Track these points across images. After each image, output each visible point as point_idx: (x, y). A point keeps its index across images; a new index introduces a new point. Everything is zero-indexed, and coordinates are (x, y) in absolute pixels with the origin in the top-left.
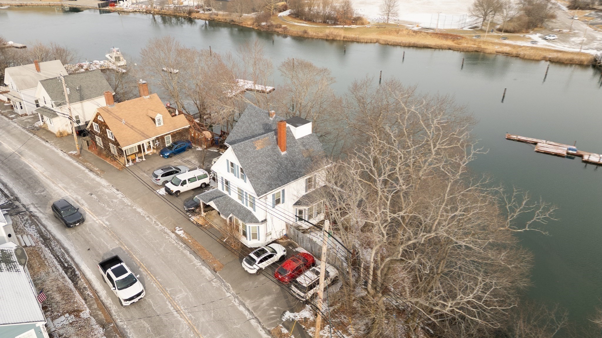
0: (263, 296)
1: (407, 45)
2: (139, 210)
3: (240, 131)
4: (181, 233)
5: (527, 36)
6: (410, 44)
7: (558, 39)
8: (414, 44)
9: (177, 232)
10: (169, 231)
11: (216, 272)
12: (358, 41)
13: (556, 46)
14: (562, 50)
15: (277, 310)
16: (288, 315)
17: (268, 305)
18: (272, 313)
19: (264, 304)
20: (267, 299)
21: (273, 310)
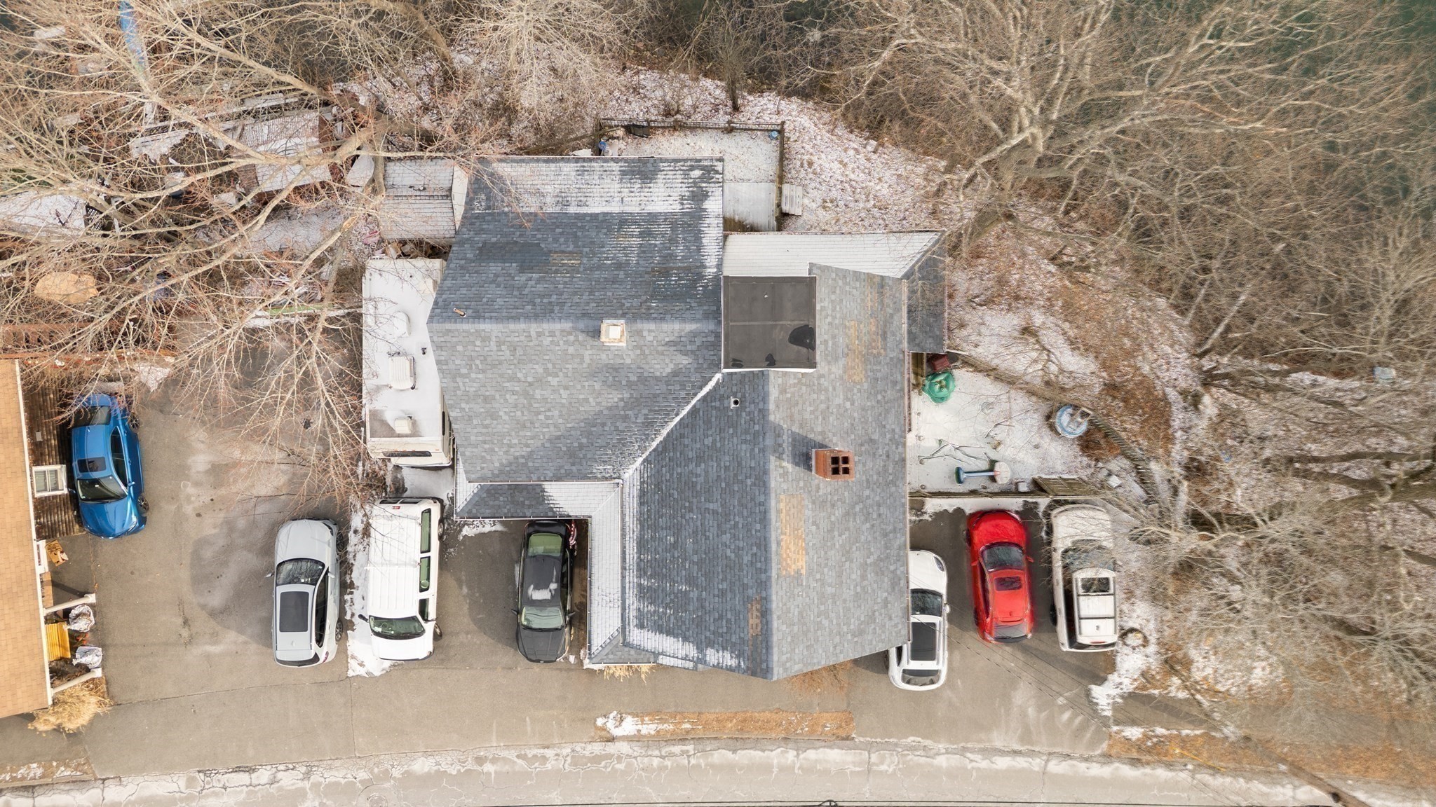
0: (1007, 699)
2: (421, 765)
4: (630, 726)
9: (615, 731)
10: (597, 747)
11: (848, 738)
15: (1072, 704)
16: (1104, 695)
17: (1040, 709)
18: (1066, 716)
19: (1031, 711)
20: (1023, 697)
21: (1063, 709)
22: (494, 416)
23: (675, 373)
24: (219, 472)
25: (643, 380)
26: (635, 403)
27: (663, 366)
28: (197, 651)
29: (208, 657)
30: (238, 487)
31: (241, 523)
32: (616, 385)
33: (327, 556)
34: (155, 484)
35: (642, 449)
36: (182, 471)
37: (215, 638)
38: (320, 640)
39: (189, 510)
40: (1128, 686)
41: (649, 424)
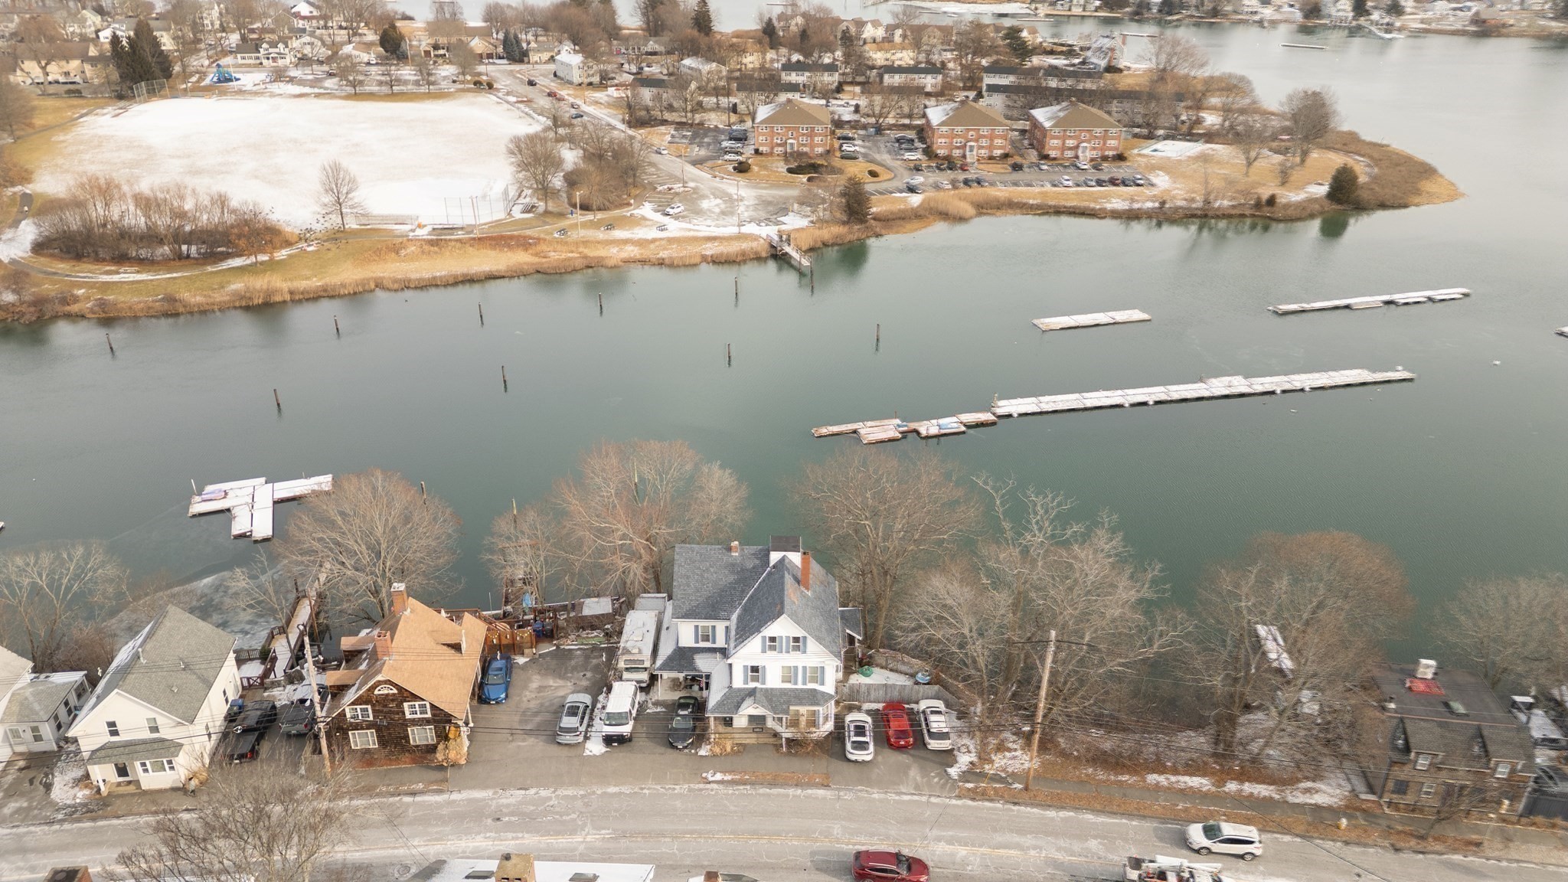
0: (906, 774)
1: (451, 281)
2: (612, 790)
3: (690, 592)
4: (719, 776)
5: (626, 212)
6: (456, 277)
7: (685, 210)
8: (464, 275)
9: (711, 779)
10: (702, 786)
11: (828, 786)
12: (332, 293)
13: (696, 228)
14: (714, 234)
15: (938, 775)
16: (953, 772)
17: (923, 777)
18: (936, 780)
19: (918, 778)
20: (914, 773)
21: (934, 777)
22: (689, 586)
23: (754, 568)
24: (541, 689)
25: (742, 570)
26: (737, 582)
27: (750, 565)
28: (514, 744)
29: (519, 747)
30: (548, 694)
31: (547, 704)
32: (733, 572)
33: (589, 703)
34: (511, 691)
35: (740, 604)
36: (525, 687)
37: (524, 740)
38: (581, 723)
39: (525, 699)
40: (964, 768)
41: (743, 591)
